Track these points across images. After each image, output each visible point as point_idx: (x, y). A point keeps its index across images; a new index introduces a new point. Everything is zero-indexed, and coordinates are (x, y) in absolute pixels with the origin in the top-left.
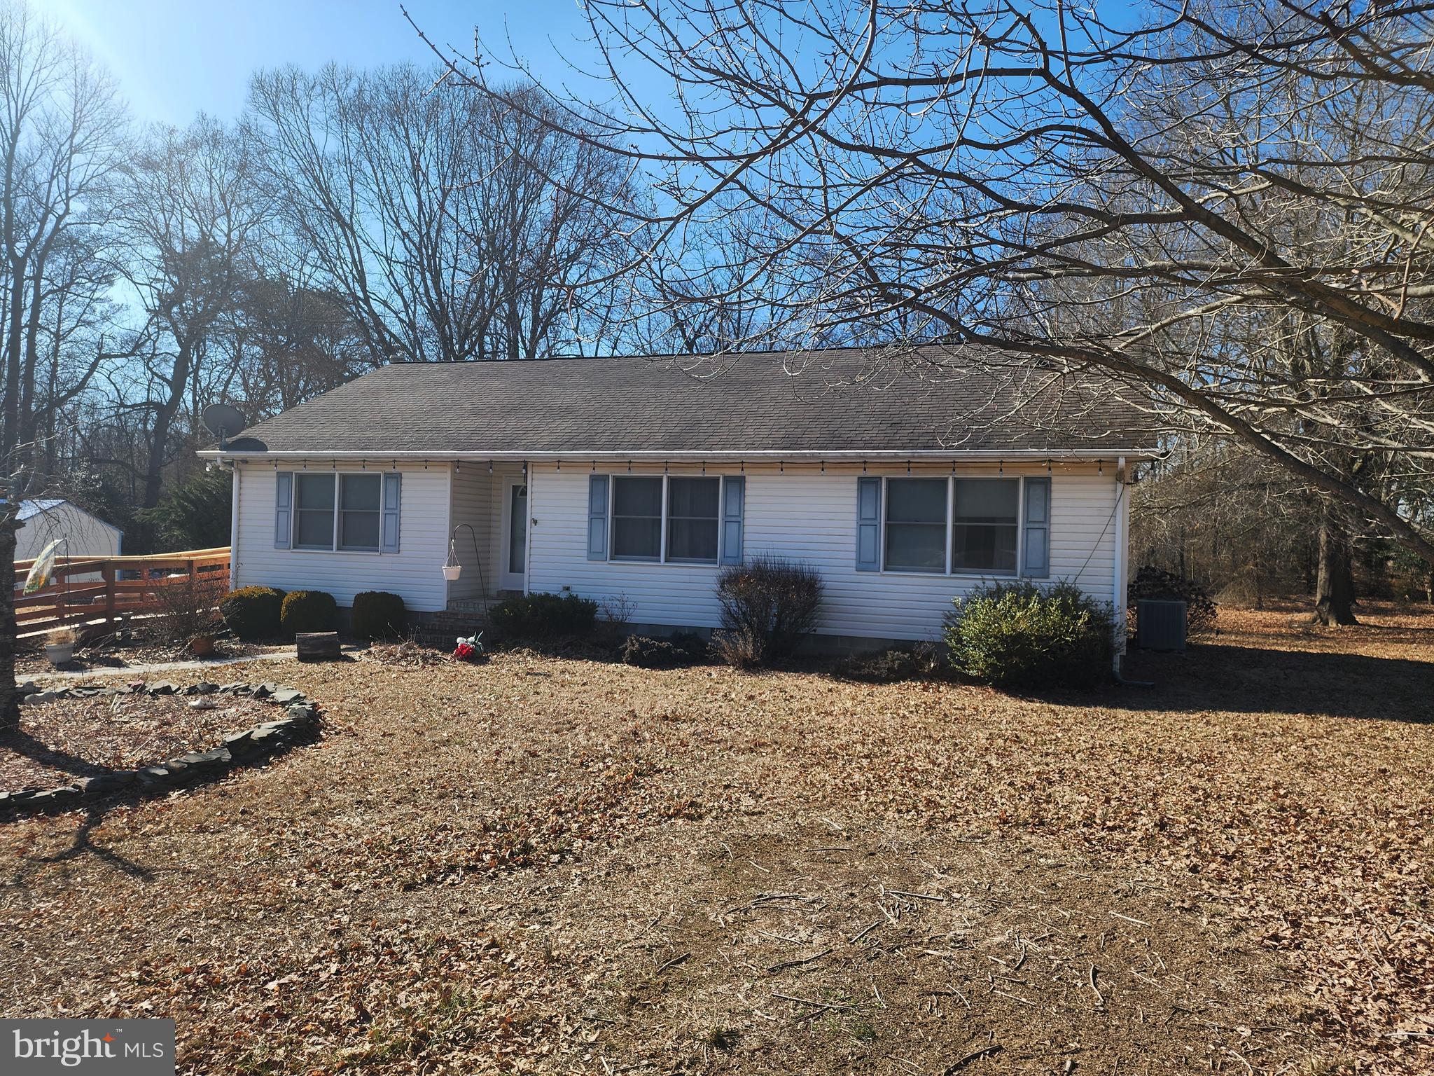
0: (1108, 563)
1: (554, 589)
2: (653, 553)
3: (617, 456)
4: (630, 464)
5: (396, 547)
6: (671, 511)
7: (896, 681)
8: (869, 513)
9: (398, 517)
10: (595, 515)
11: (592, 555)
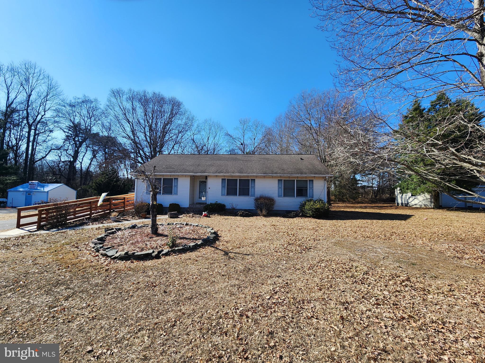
0: (324, 195)
1: (213, 202)
2: (236, 194)
3: (230, 175)
4: (232, 176)
5: (176, 194)
6: (239, 186)
7: (295, 217)
8: (280, 186)
9: (177, 187)
10: (223, 187)
11: (222, 195)
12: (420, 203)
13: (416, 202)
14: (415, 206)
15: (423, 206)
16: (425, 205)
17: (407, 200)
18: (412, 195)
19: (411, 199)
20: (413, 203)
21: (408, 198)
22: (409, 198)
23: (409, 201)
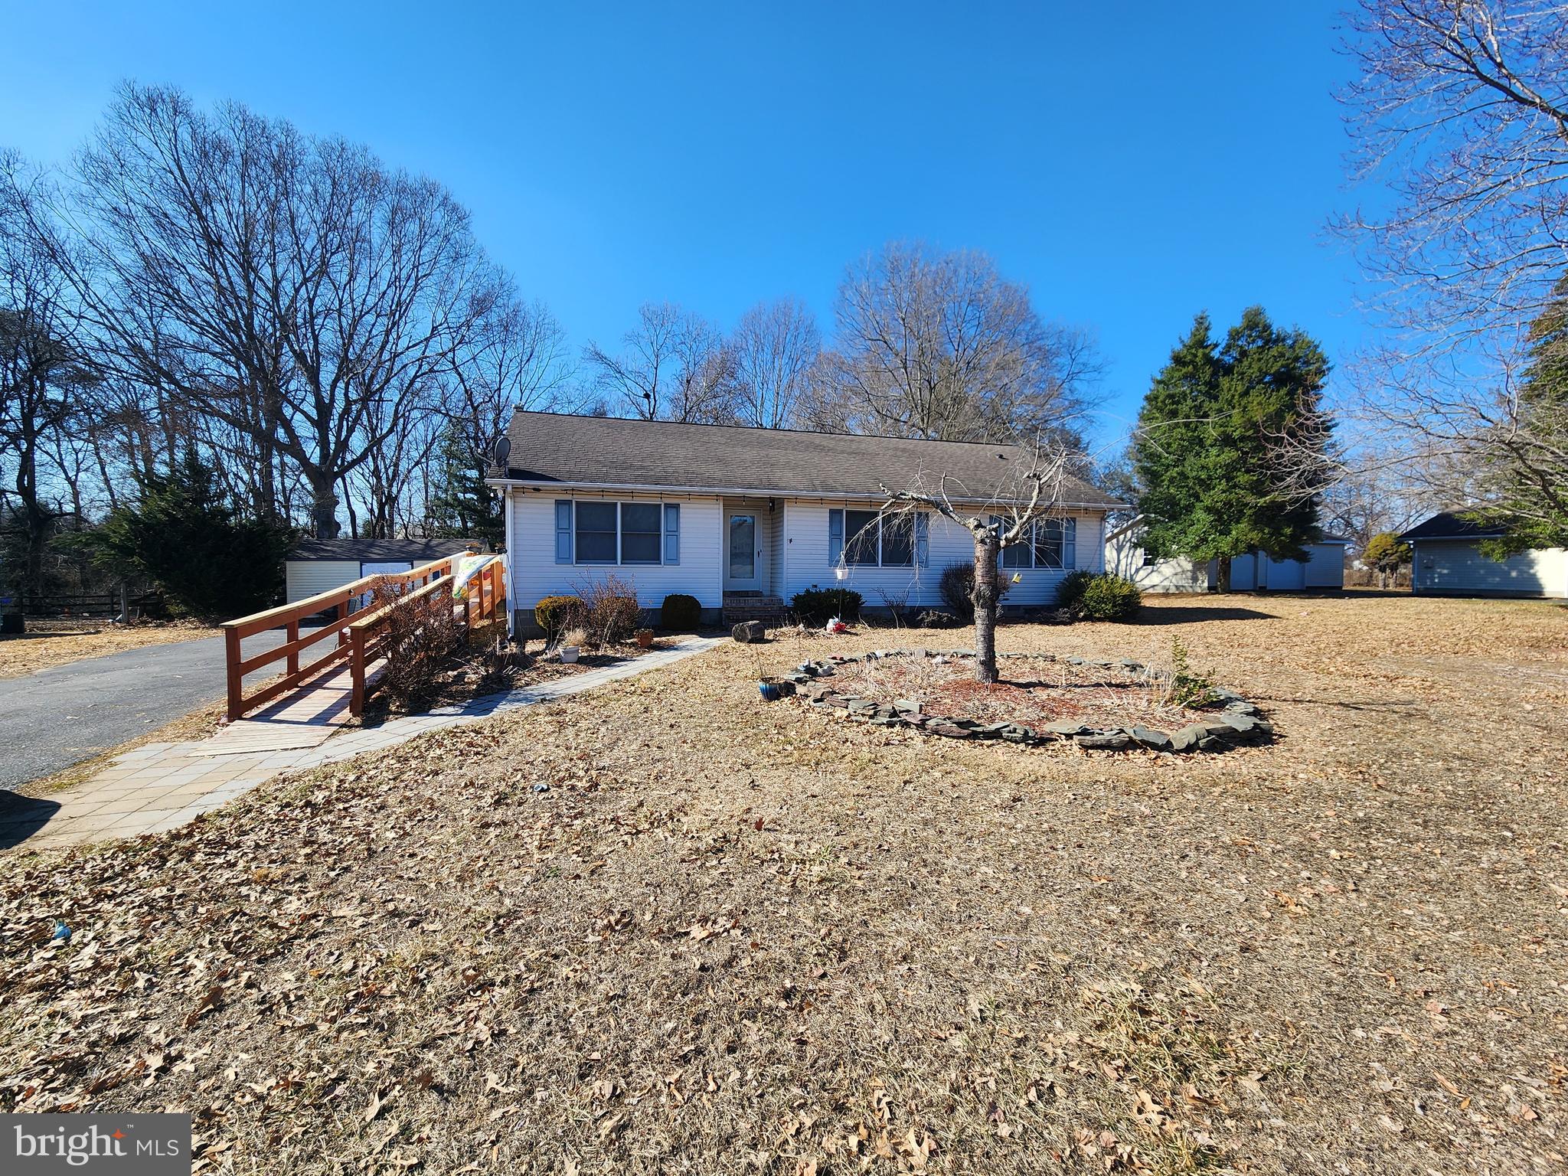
5: (675, 560)
6: (883, 534)
9: (678, 538)
10: (834, 536)
12: (1166, 583)
13: (1155, 579)
14: (1151, 591)
15: (1173, 590)
16: (1177, 587)
17: (1131, 576)
18: (1145, 564)
19: (1142, 574)
20: (1147, 582)
21: (1133, 572)
22: (1137, 570)
23: (1137, 579)
